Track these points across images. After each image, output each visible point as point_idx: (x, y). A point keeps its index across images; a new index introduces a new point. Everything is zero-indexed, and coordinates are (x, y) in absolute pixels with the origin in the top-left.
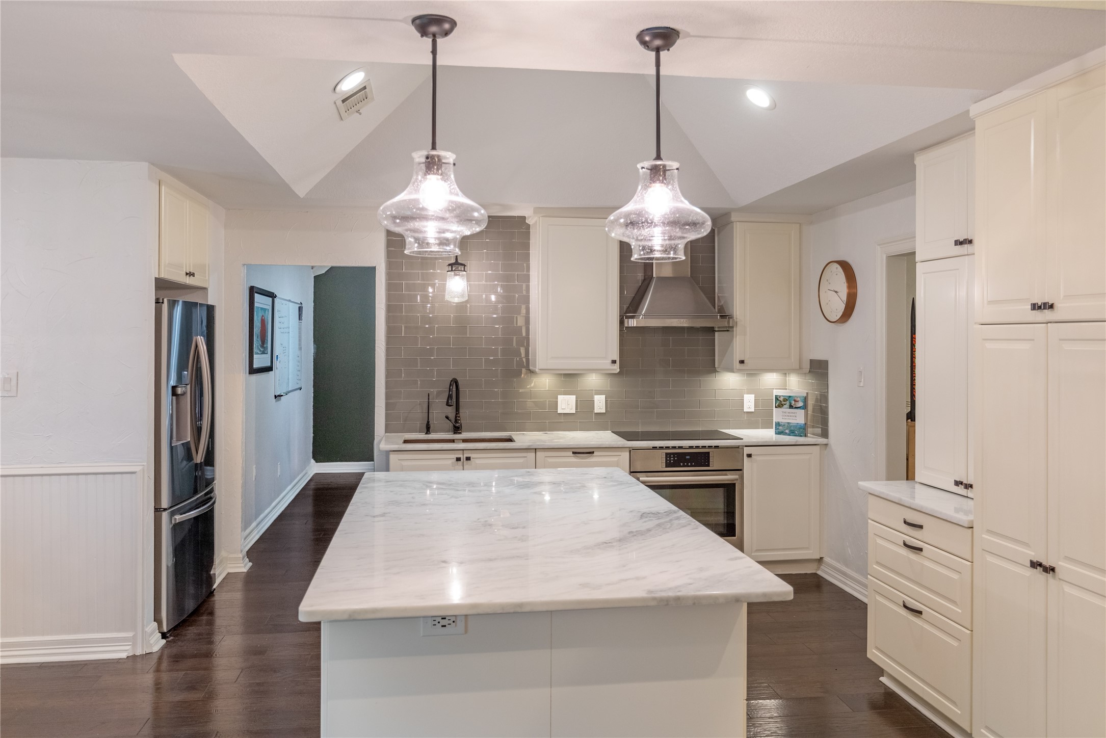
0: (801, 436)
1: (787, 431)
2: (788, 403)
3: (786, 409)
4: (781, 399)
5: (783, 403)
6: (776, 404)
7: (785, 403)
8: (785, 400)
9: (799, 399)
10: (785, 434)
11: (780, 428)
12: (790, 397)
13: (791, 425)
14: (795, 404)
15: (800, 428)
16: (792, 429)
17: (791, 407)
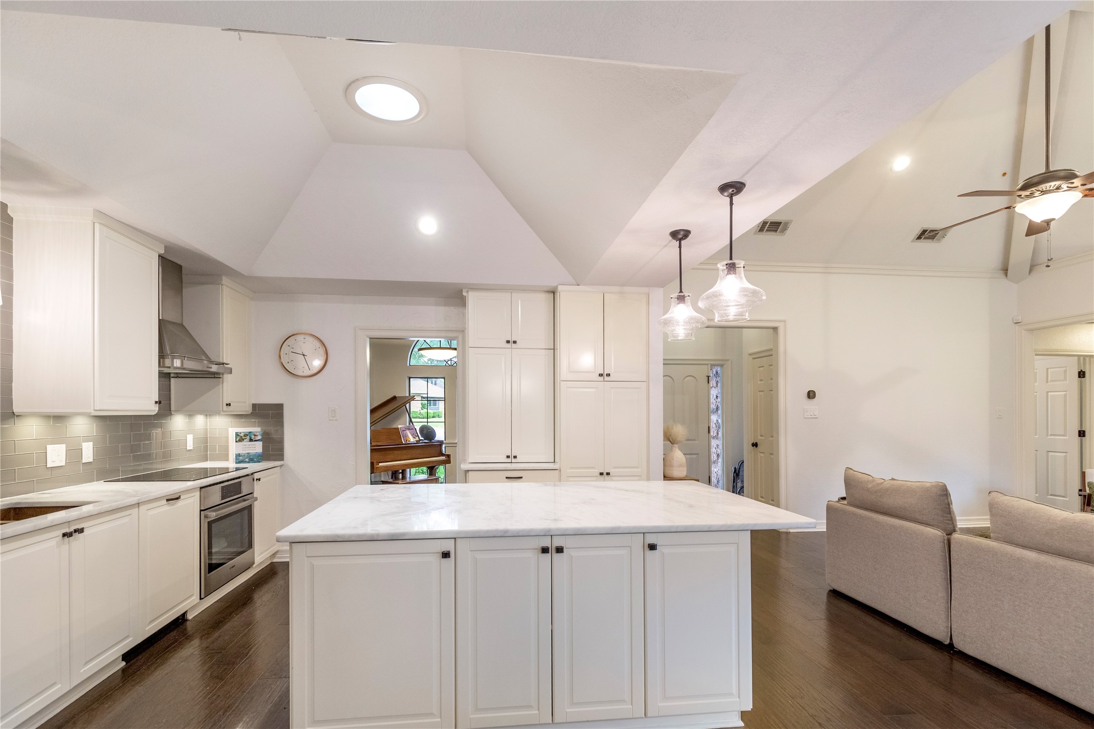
0: (259, 462)
1: (247, 460)
2: (248, 437)
3: (246, 443)
4: (242, 435)
5: (243, 438)
6: (236, 439)
7: (245, 437)
8: (246, 435)
9: (258, 434)
10: (246, 462)
11: (241, 458)
12: (250, 432)
13: (251, 454)
14: (254, 438)
15: (258, 456)
16: (251, 457)
17: (251, 440)
